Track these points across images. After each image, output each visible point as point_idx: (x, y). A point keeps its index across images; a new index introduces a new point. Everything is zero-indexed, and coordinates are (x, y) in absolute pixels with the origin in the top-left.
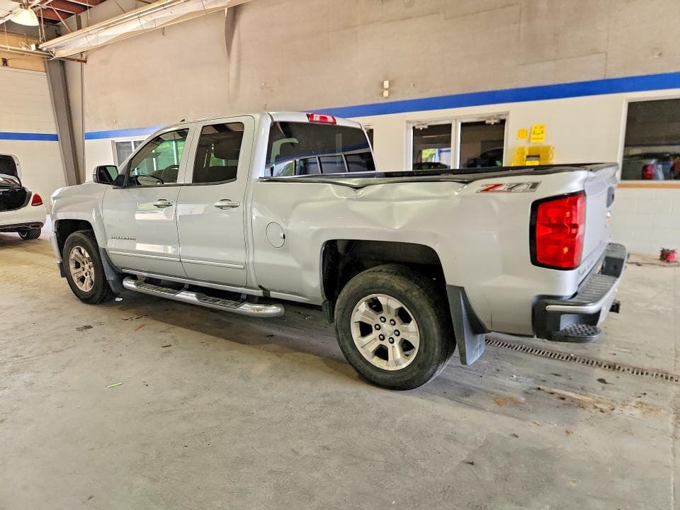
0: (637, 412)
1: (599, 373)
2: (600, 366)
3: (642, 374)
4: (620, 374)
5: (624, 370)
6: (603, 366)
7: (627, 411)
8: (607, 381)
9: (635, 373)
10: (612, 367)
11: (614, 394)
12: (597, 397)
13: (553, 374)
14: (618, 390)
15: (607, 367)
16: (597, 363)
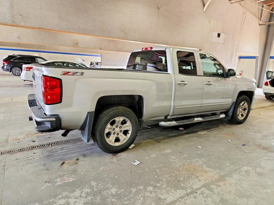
0: (19, 137)
1: (36, 144)
2: (37, 146)
3: (20, 150)
4: (29, 146)
5: (28, 148)
6: (36, 147)
7: (23, 137)
8: (32, 142)
9: (23, 149)
10: (33, 148)
11: (28, 139)
12: (33, 137)
13: (51, 137)
14: (27, 141)
15: (34, 147)
16: (39, 147)
